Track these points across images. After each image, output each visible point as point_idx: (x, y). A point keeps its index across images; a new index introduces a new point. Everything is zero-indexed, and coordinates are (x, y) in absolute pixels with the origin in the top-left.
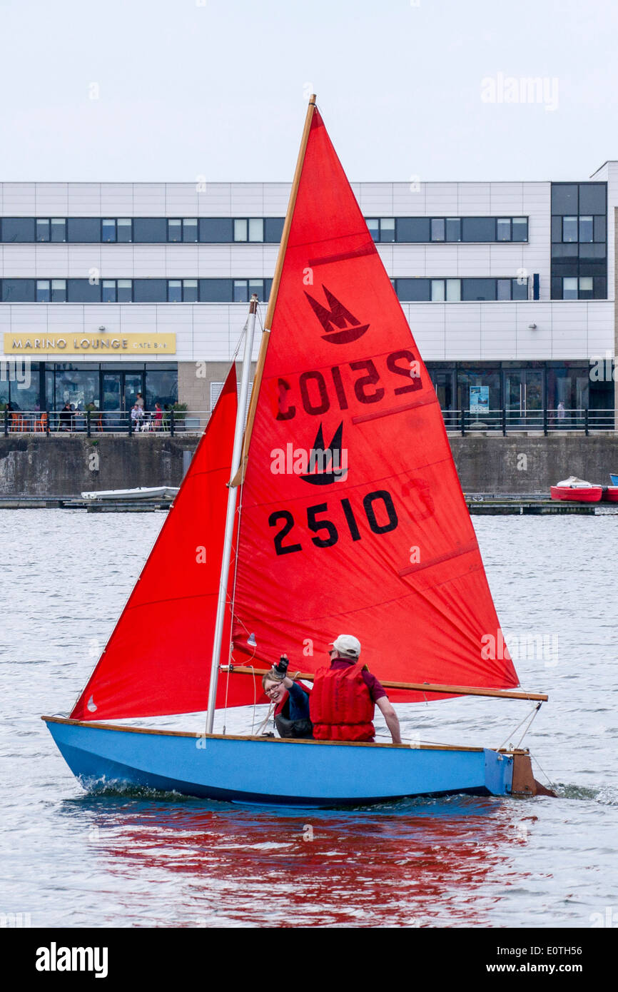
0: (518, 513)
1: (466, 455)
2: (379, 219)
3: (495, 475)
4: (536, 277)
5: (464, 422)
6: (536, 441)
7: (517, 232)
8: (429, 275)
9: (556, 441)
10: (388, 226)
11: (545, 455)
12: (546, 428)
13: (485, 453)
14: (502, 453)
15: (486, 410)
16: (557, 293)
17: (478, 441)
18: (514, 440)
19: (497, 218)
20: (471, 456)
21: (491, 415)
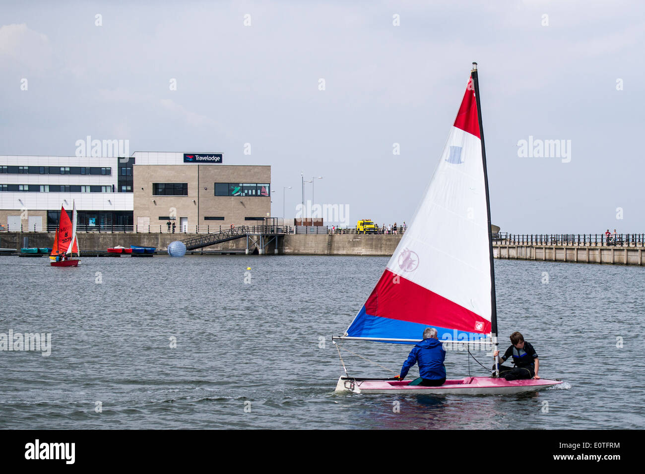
0: (97, 256)
1: (88, 239)
2: (65, 167)
3: (97, 245)
4: (113, 185)
5: (87, 229)
6: (109, 235)
7: (107, 172)
8: (80, 184)
9: (116, 235)
10: (68, 169)
11: (112, 239)
12: (112, 231)
13: (93, 238)
14: (99, 238)
15: (94, 225)
16: (120, 190)
17: (91, 235)
18: (102, 235)
19: (101, 168)
20: (89, 239)
21: (96, 227)
